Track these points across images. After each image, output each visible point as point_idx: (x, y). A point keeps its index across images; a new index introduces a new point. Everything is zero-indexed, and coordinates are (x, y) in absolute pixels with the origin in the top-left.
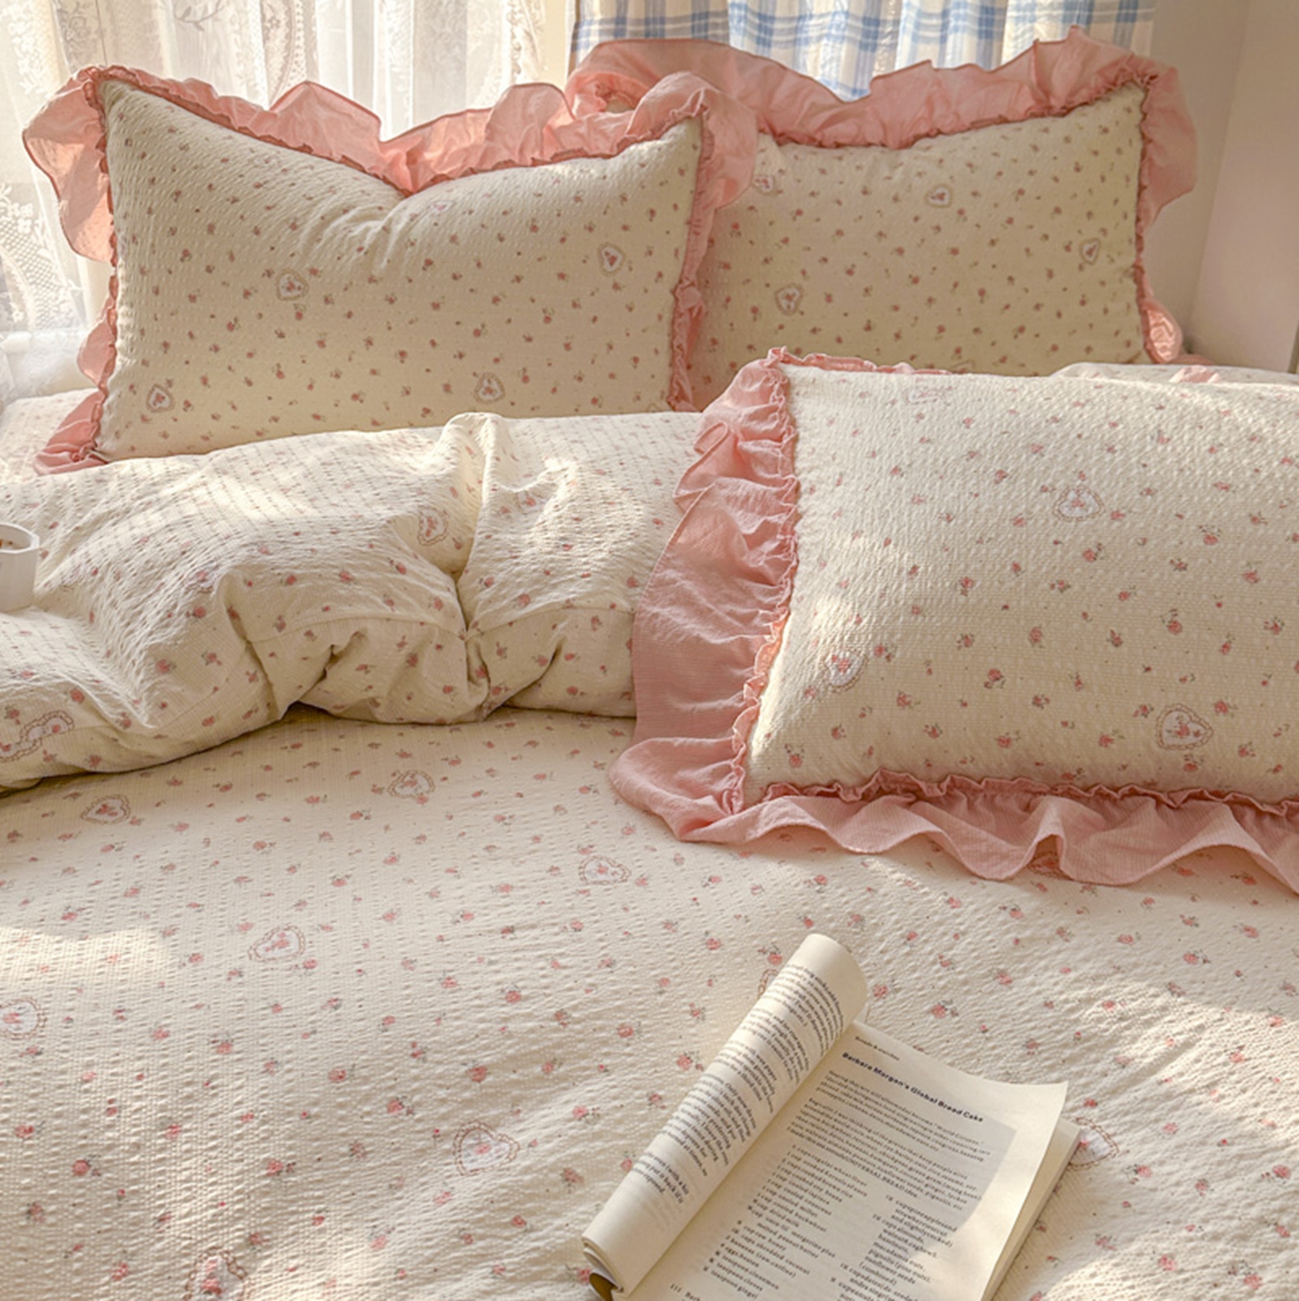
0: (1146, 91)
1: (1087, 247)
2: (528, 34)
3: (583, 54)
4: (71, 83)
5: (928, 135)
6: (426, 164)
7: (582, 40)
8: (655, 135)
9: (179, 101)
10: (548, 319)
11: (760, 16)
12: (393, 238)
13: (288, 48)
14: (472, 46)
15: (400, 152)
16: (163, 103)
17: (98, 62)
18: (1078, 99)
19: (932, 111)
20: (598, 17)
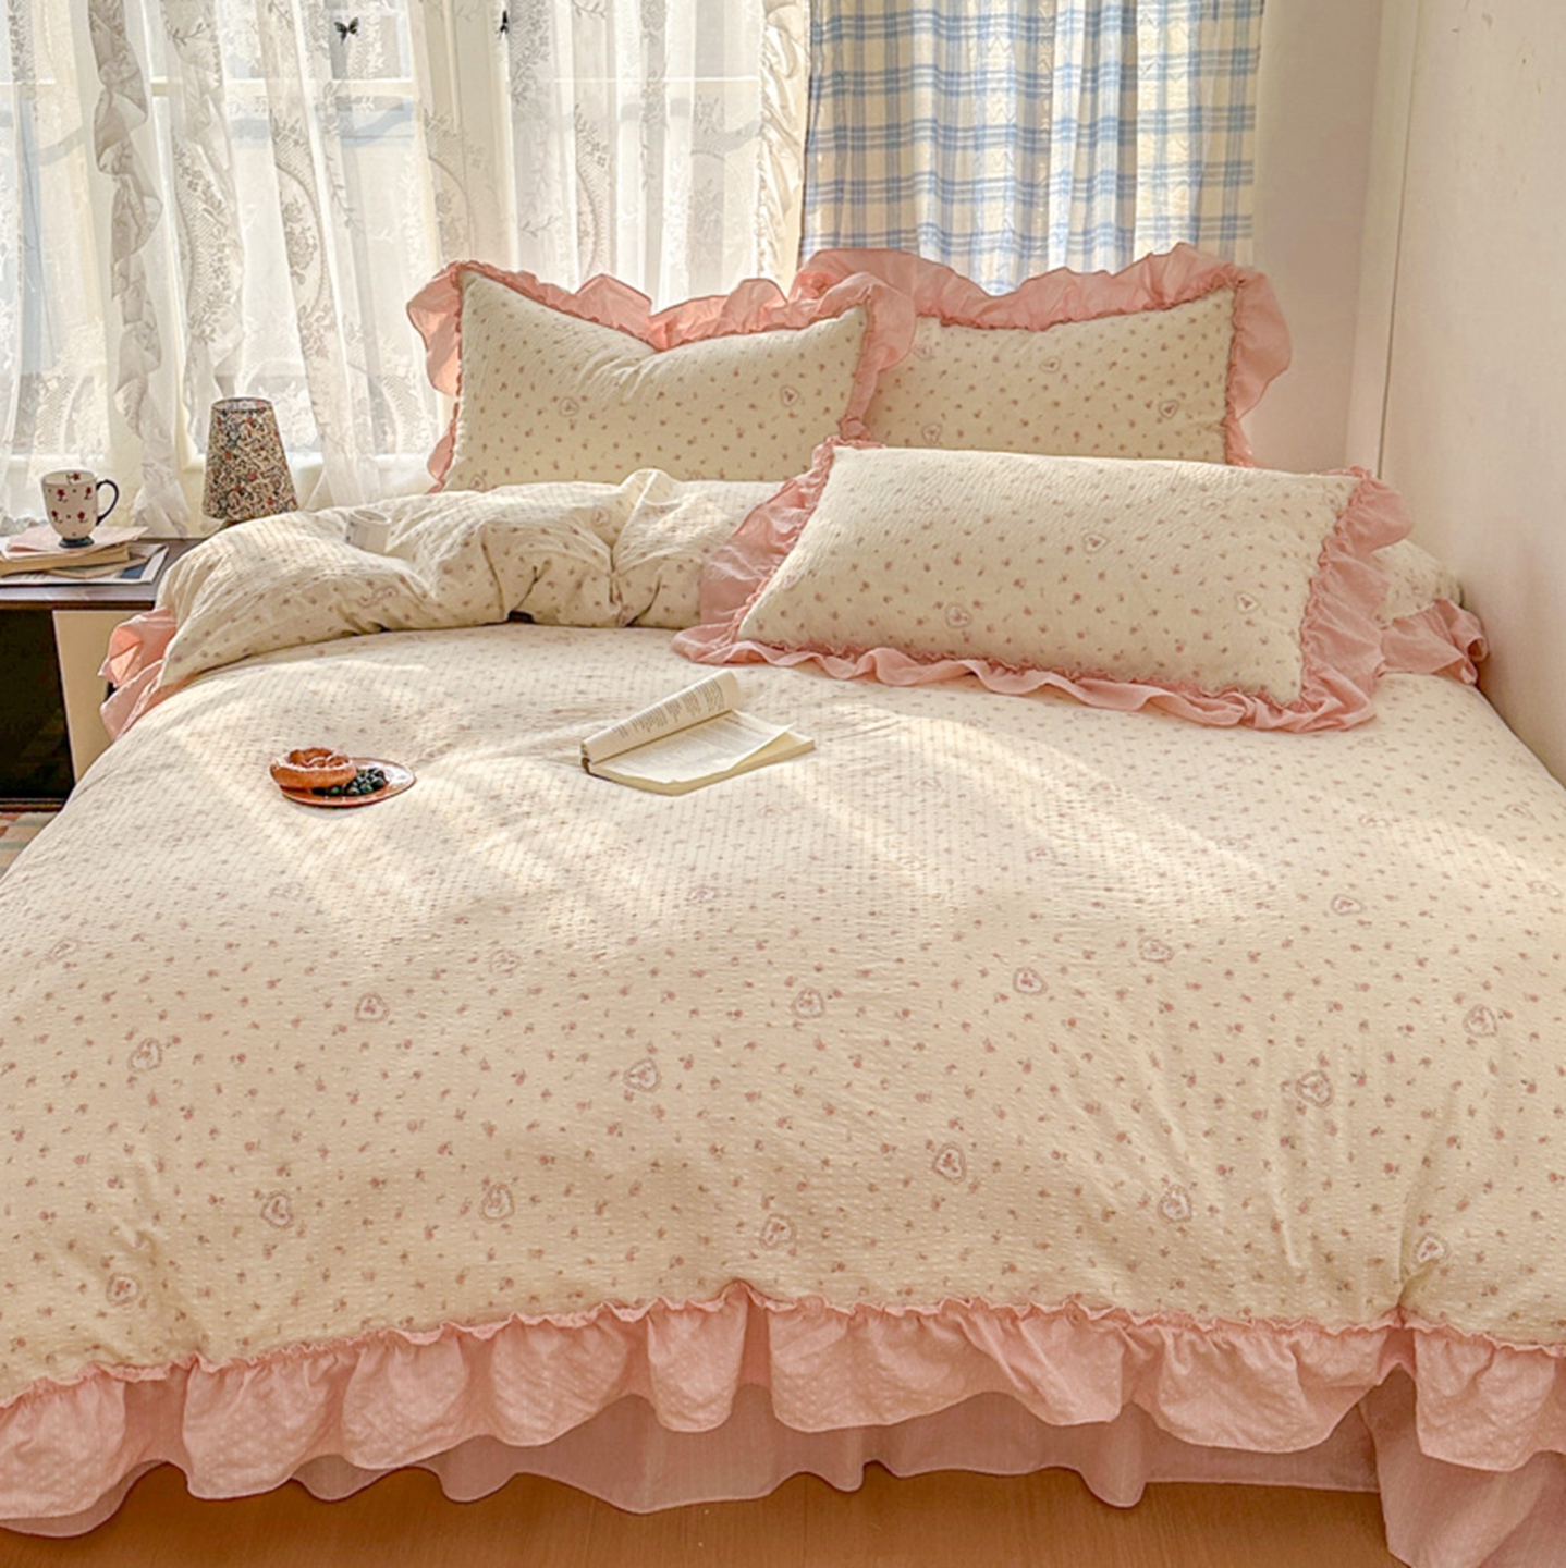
0: (1236, 292)
1: (1165, 406)
2: (771, 244)
3: (807, 258)
4: (443, 272)
5: (1061, 322)
6: (679, 332)
7: (807, 248)
8: (835, 315)
9: (511, 286)
10: (740, 435)
11: (944, 234)
12: (640, 378)
13: (595, 251)
14: (727, 252)
15: (661, 323)
16: (501, 287)
17: (464, 258)
18: (1185, 297)
19: (1066, 302)
20: (820, 232)
